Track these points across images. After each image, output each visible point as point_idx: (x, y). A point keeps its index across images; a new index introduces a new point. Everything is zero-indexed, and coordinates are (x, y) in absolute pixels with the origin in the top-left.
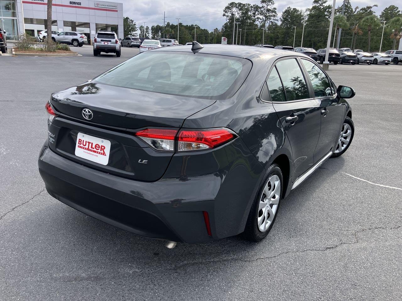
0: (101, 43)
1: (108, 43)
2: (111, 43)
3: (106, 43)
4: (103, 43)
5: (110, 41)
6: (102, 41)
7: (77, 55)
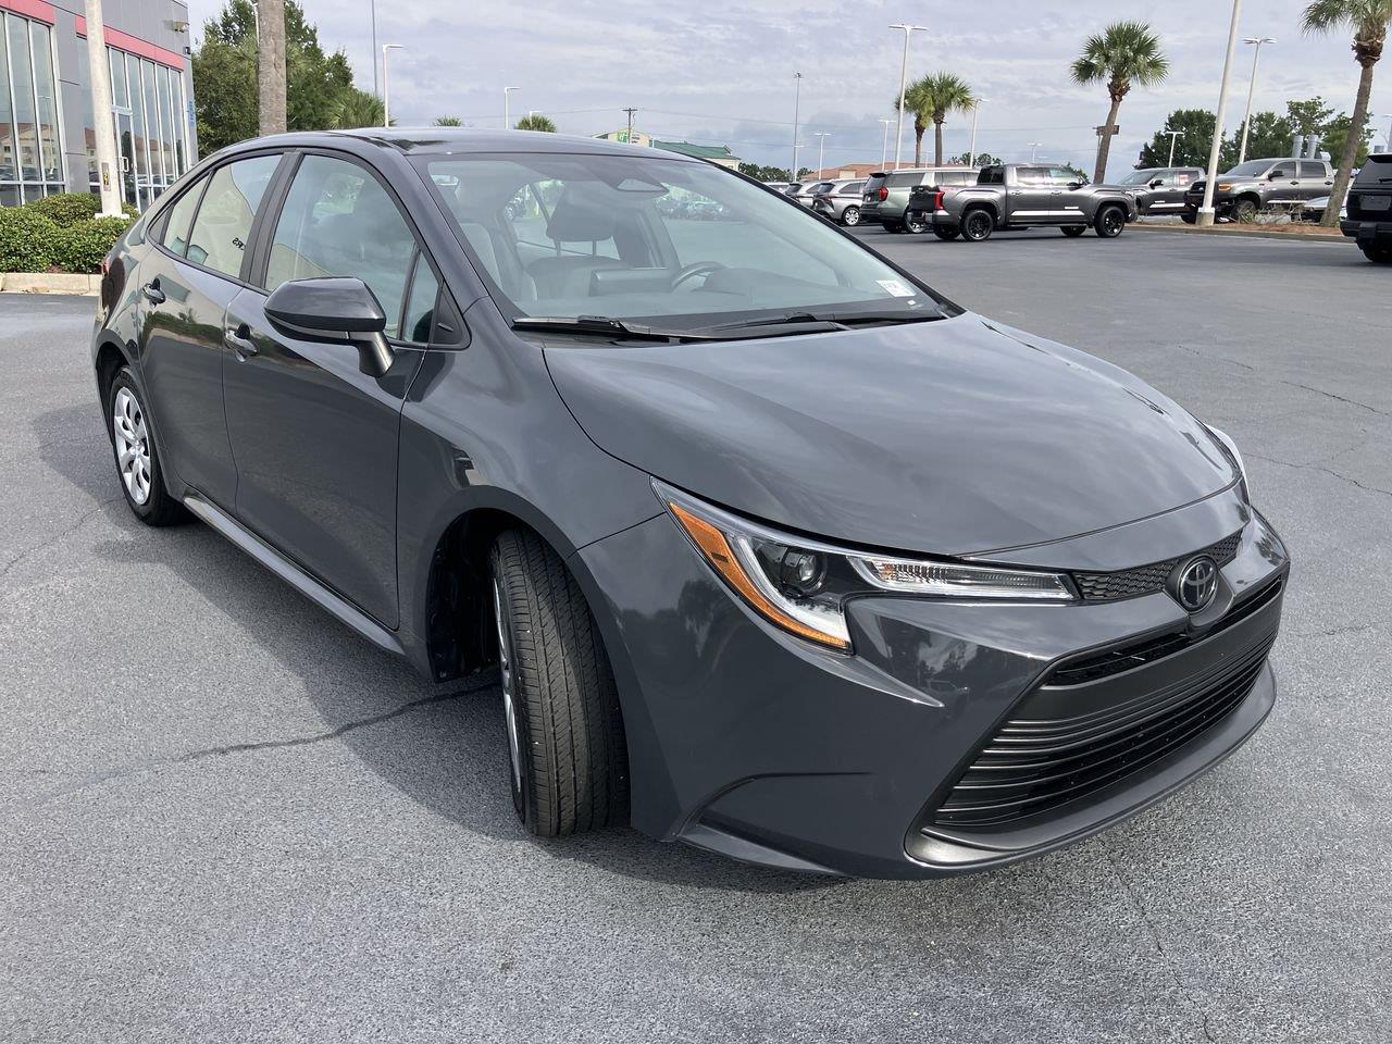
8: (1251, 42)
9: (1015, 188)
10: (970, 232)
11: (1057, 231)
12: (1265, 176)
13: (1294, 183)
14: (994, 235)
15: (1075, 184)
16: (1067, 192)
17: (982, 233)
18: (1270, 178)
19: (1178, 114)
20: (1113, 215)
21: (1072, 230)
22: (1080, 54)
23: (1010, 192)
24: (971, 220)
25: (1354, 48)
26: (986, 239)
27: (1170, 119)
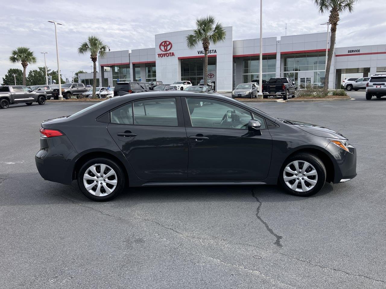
0: (373, 87)
1: (381, 87)
2: (385, 87)
3: (379, 87)
4: (375, 87)
5: (384, 84)
6: (374, 84)
7: (350, 99)
8: (42, 53)
9: (13, 92)
10: (2, 106)
11: (25, 104)
12: (71, 87)
13: (77, 89)
14: (10, 106)
15: (30, 91)
16: (28, 93)
17: (6, 106)
18: (72, 88)
19: (11, 69)
20: (42, 99)
21: (29, 104)
22: (11, 55)
23: (12, 94)
24: (2, 103)
25: (91, 58)
26: (8, 107)
27: (9, 71)
